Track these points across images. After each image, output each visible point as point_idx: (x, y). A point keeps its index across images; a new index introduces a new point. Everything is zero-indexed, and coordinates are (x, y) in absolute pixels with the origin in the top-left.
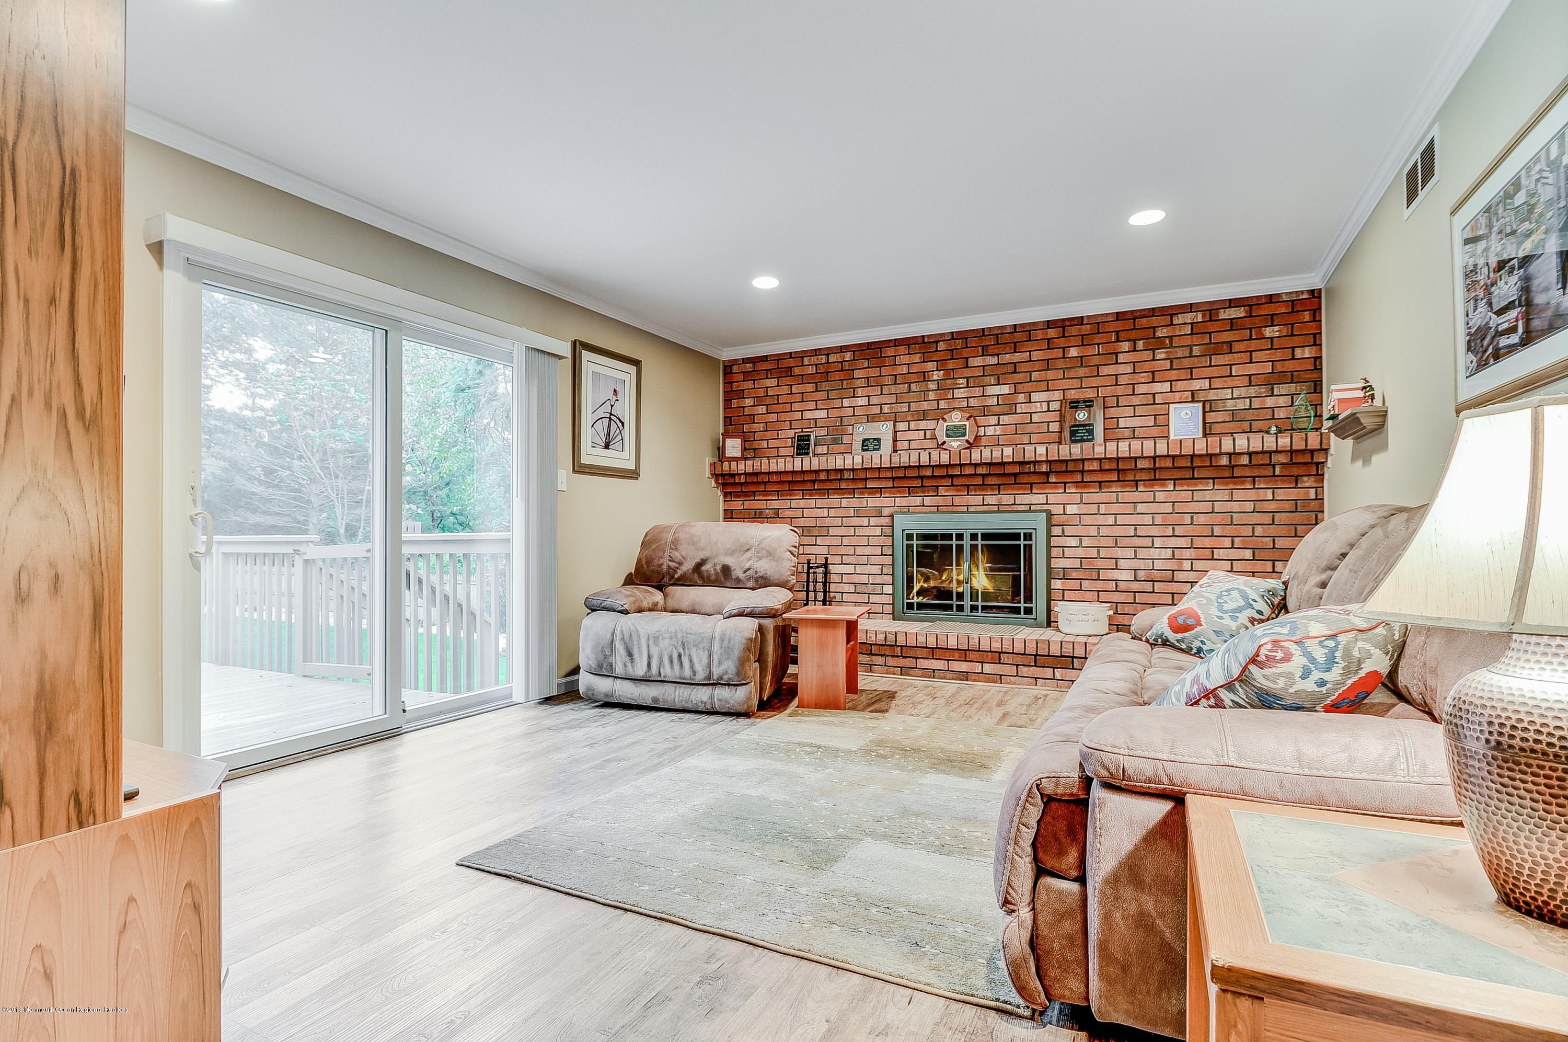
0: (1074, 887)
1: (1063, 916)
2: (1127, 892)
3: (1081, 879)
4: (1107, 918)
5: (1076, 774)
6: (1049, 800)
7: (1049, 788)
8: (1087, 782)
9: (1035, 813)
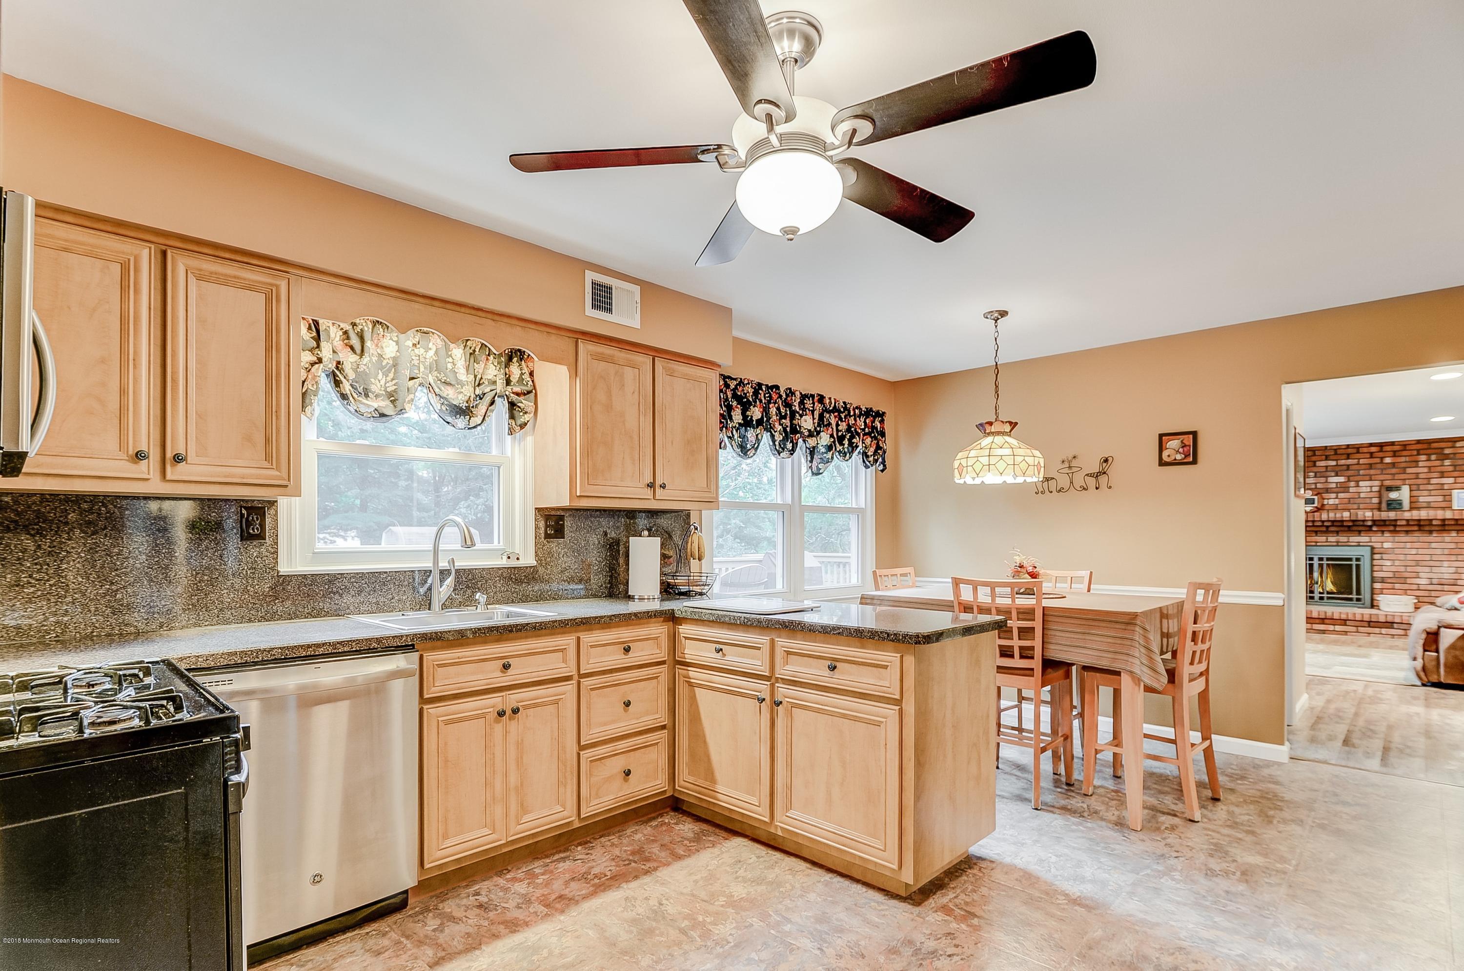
0: (1436, 654)
1: (1432, 660)
2: (1452, 651)
3: (1437, 651)
4: (1446, 659)
5: (1437, 627)
6: (1428, 633)
7: (1428, 630)
8: (1439, 627)
9: (1424, 636)
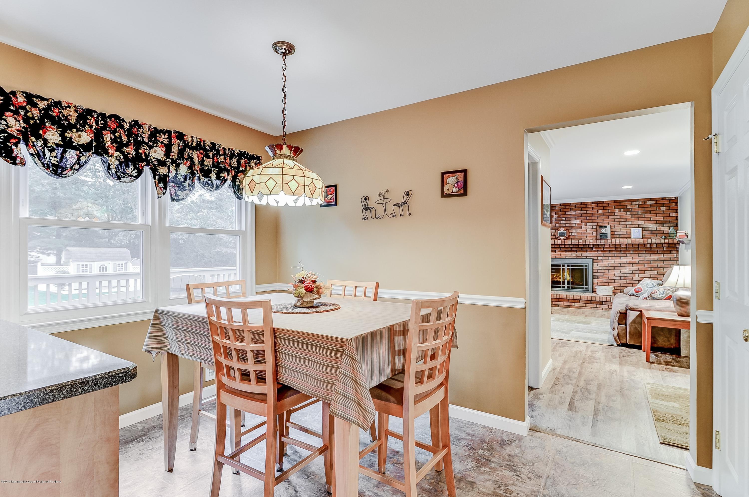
0: (625, 326)
1: (622, 330)
2: (633, 325)
3: (626, 325)
4: (630, 329)
5: (625, 309)
6: (620, 313)
7: (621, 311)
8: (627, 310)
9: (618, 315)
